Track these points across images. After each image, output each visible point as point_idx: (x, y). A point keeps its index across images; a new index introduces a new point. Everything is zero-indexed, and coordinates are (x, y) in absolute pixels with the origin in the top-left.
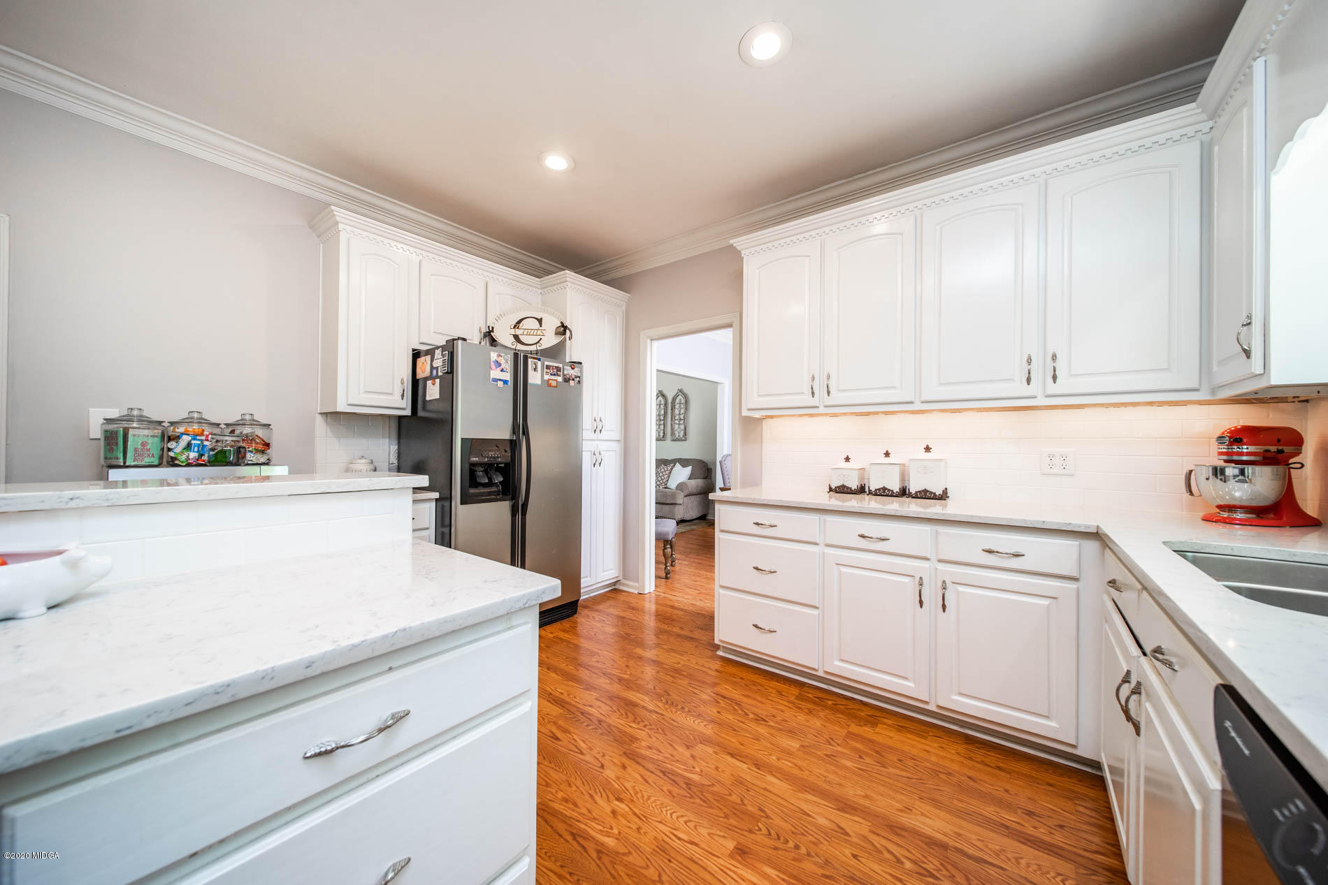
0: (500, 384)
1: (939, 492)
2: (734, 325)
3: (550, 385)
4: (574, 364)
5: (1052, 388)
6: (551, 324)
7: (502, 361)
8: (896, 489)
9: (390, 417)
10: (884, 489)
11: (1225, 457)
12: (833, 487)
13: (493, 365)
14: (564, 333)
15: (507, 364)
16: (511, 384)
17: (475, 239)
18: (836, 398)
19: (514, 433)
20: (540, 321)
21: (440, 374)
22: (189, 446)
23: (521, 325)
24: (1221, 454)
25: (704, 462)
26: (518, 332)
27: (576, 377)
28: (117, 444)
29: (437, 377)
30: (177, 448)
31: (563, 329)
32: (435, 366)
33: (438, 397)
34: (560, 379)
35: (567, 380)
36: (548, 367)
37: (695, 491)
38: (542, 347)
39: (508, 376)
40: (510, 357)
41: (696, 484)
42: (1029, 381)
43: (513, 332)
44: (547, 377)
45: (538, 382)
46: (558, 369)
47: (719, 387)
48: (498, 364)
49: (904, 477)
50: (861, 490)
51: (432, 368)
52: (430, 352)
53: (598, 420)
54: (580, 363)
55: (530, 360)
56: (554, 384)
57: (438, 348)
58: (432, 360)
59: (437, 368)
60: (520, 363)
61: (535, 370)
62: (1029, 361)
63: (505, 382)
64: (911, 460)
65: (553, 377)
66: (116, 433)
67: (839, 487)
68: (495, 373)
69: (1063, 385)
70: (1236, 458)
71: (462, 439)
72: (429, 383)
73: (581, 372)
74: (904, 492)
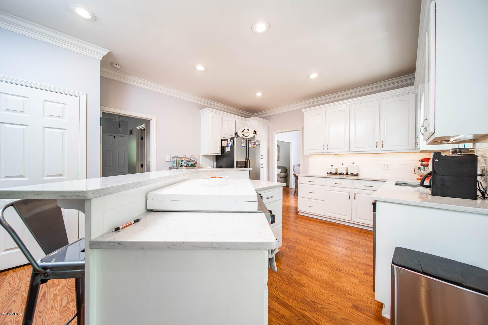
0: (243, 147)
1: (356, 174)
2: (301, 130)
3: (253, 147)
4: (258, 141)
5: (382, 149)
6: (252, 131)
7: (244, 142)
8: (345, 173)
9: (214, 155)
10: (342, 173)
11: (421, 165)
12: (328, 173)
13: (242, 143)
14: (255, 133)
15: (245, 143)
16: (245, 147)
17: (231, 109)
18: (329, 150)
19: (246, 159)
20: (249, 130)
21: (230, 145)
22: (185, 163)
23: (244, 131)
24: (420, 164)
25: (285, 167)
26: (243, 133)
27: (259, 145)
28: (175, 162)
29: (229, 146)
30: (183, 163)
31: (255, 132)
32: (228, 143)
33: (229, 151)
34: (255, 145)
35: (257, 146)
36: (253, 143)
37: (283, 177)
38: (250, 137)
39: (245, 145)
40: (245, 141)
41: (283, 174)
42: (377, 147)
43: (242, 133)
44: (253, 145)
45: (251, 146)
46: (255, 143)
47: (291, 144)
48: (243, 143)
49: (347, 170)
50: (336, 174)
51: (227, 144)
52: (227, 140)
53: (262, 155)
54: (260, 141)
55: (249, 141)
56: (254, 147)
57: (229, 139)
58: (227, 142)
59: (229, 144)
60: (247, 141)
61: (250, 143)
62: (377, 142)
63: (244, 147)
64: (349, 166)
65: (254, 145)
66: (175, 160)
67: (330, 173)
68: (243, 145)
69: (385, 148)
70: (423, 165)
71: (237, 161)
72: (226, 147)
73: (260, 143)
74: (347, 174)
